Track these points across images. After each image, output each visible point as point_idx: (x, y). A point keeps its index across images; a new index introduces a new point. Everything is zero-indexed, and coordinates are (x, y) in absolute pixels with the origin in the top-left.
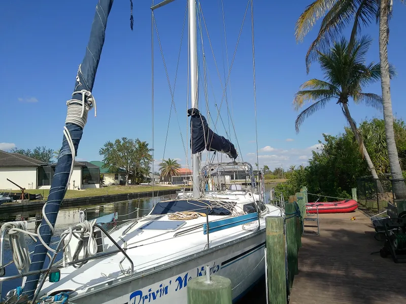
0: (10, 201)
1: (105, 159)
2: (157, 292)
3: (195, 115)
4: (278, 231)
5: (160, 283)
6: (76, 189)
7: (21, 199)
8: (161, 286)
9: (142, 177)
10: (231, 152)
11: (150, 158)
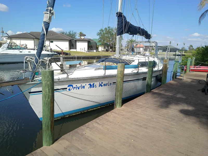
1: (100, 38)
2: (80, 87)
3: (120, 15)
6: (86, 52)
7: (62, 54)
8: (81, 85)
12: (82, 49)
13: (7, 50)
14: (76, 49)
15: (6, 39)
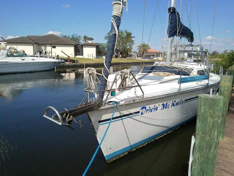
0: (64, 62)
1: (108, 42)
2: (153, 109)
3: (173, 12)
4: (228, 83)
5: (154, 105)
6: (94, 58)
7: (68, 62)
8: (155, 106)
9: (127, 53)
10: (190, 38)
11: (132, 42)
12: (89, 55)
13: (6, 57)
14: (82, 55)
15: (5, 44)
